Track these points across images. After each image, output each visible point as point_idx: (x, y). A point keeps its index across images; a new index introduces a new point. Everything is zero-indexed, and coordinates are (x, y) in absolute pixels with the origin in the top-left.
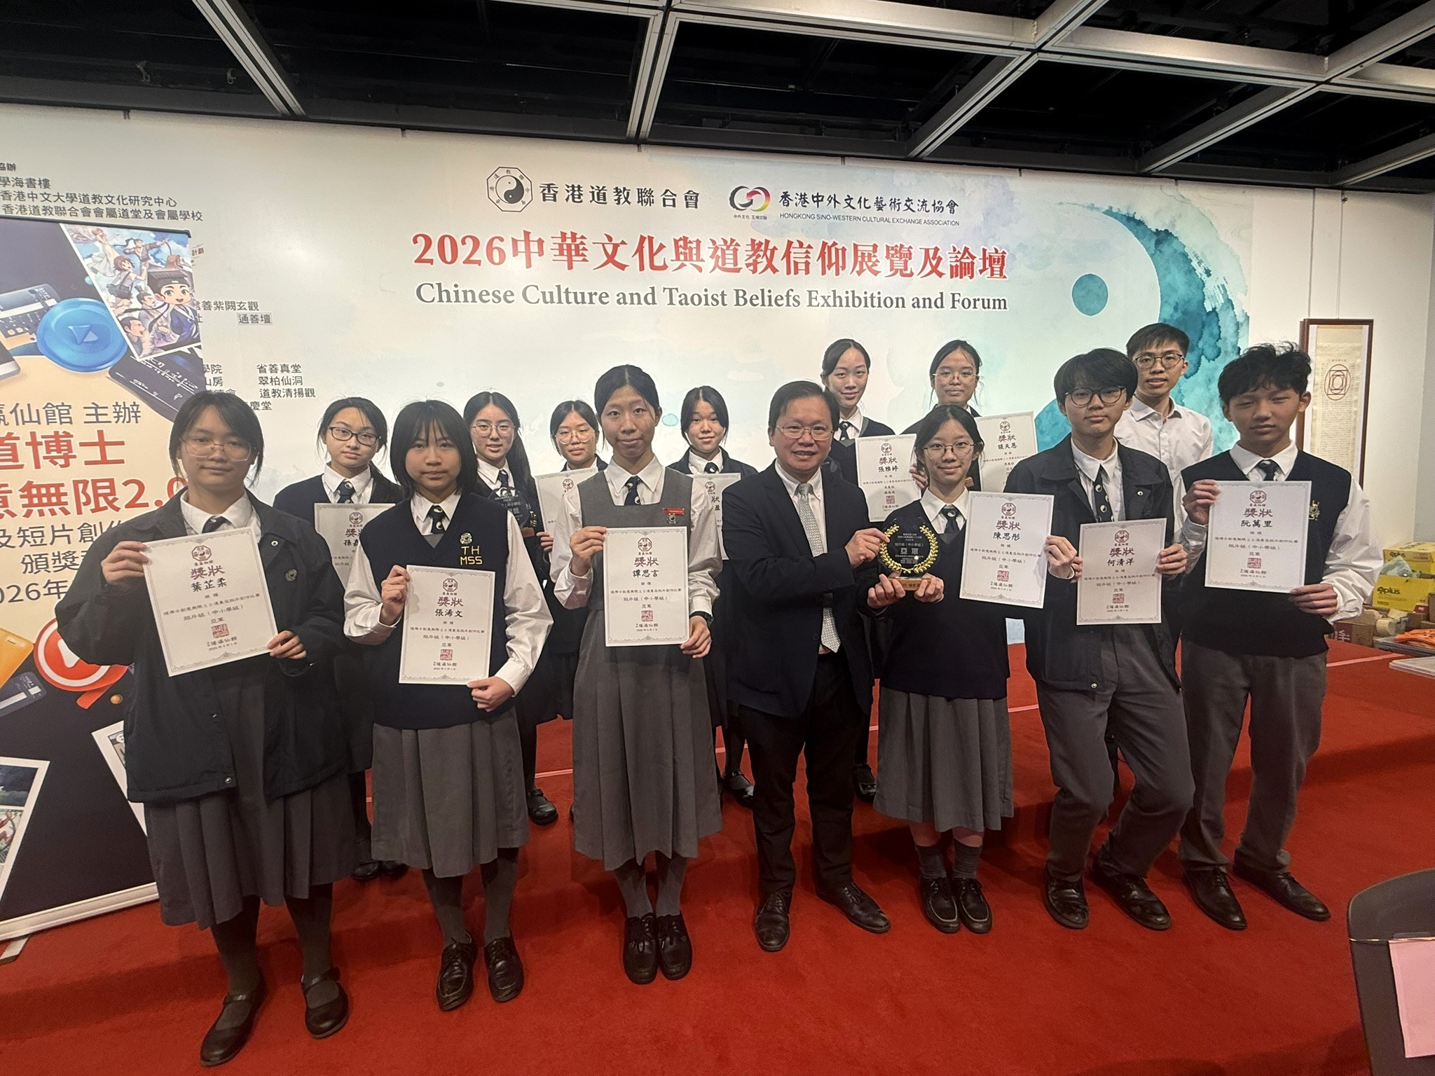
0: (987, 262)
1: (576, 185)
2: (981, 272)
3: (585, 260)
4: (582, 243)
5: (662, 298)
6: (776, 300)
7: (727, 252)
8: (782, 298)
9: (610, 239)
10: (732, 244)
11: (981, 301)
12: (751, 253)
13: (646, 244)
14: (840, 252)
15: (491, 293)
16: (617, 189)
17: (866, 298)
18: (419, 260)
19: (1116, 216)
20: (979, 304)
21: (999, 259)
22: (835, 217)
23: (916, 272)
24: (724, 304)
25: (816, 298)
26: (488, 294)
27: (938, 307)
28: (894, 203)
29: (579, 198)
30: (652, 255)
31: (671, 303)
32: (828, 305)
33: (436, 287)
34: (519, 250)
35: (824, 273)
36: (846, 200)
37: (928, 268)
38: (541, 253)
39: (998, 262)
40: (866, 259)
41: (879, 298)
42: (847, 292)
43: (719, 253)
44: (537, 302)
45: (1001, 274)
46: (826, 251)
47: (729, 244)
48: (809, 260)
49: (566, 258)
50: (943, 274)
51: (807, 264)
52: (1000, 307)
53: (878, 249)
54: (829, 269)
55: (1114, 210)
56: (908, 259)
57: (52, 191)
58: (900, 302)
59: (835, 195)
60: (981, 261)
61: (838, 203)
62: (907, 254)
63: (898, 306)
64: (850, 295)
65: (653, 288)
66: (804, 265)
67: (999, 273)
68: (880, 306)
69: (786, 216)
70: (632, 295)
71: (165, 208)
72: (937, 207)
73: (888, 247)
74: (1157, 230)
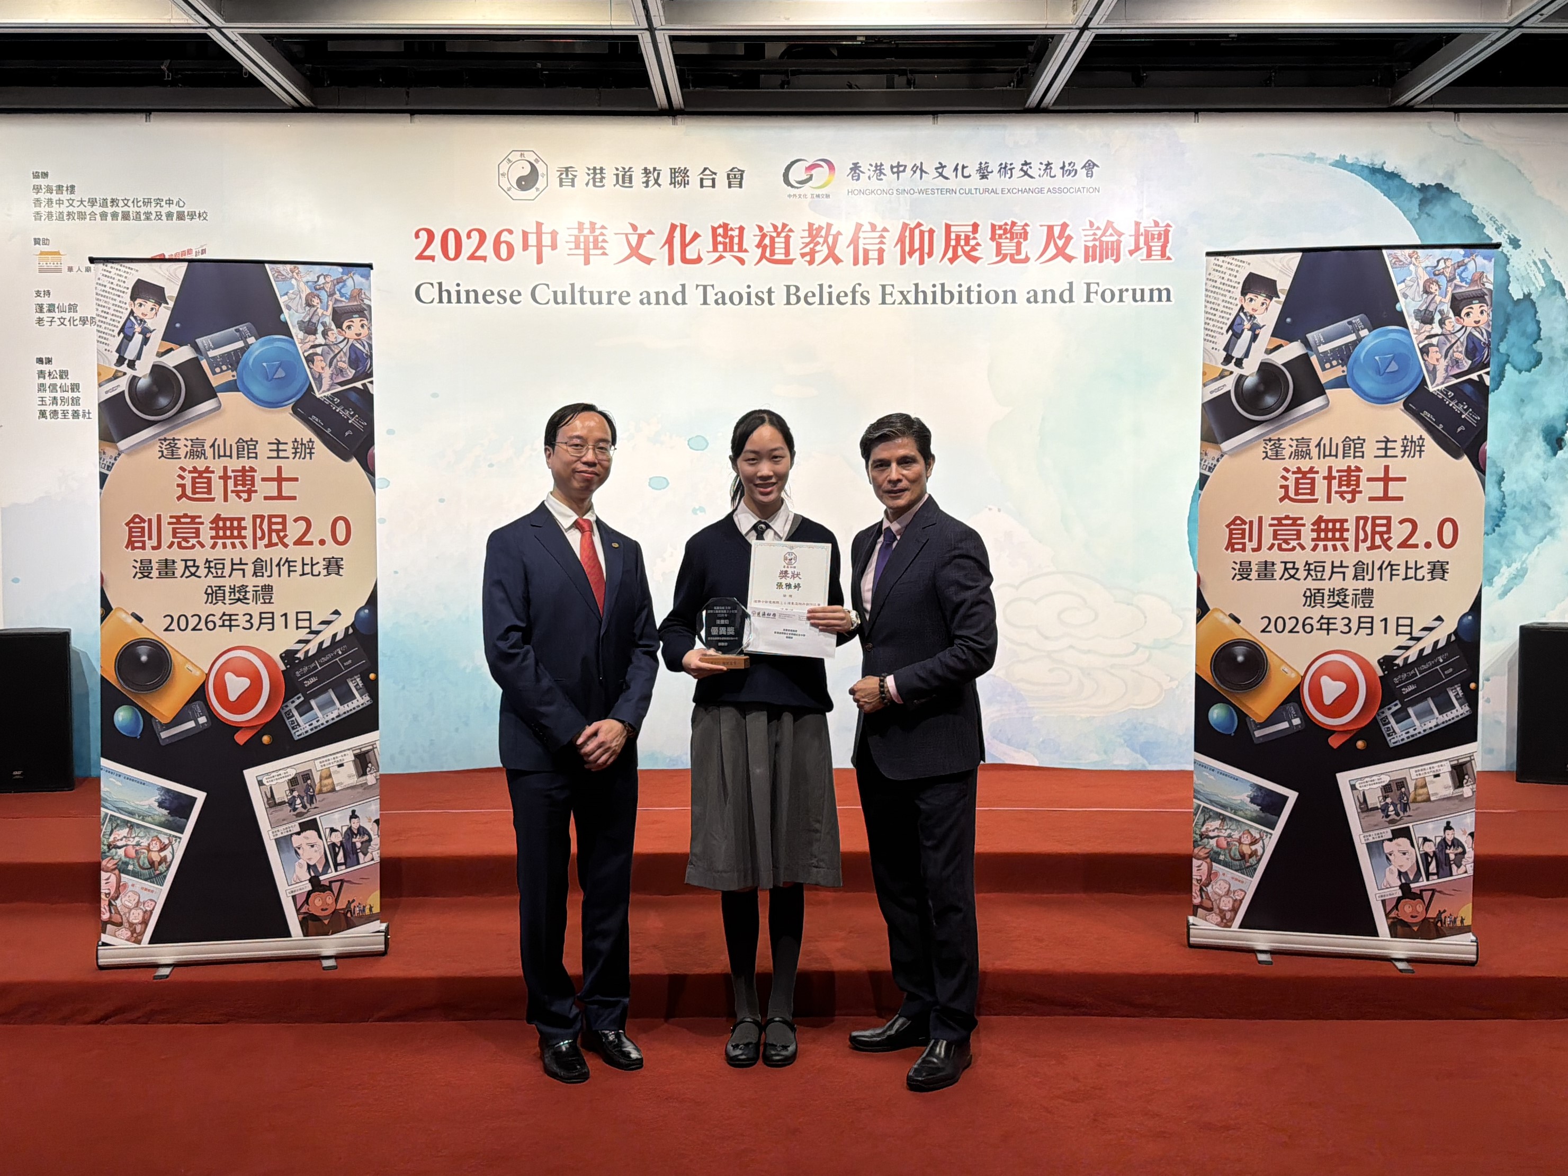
0: (1142, 239)
1: (598, 167)
2: (1131, 253)
3: (604, 254)
4: (602, 234)
5: (694, 296)
6: (838, 297)
7: (777, 240)
8: (846, 295)
9: (635, 228)
10: (783, 230)
11: (1131, 292)
12: (808, 240)
13: (677, 233)
14: (926, 235)
15: (496, 293)
16: (645, 169)
17: (960, 293)
18: (420, 257)
19: (1352, 168)
20: (1128, 296)
21: (1160, 235)
22: (921, 191)
23: (1033, 256)
24: (770, 303)
25: (891, 294)
26: (492, 294)
27: (1064, 302)
28: (1005, 169)
29: (601, 181)
30: (684, 246)
31: (705, 303)
32: (908, 303)
33: (436, 286)
34: (530, 243)
35: (903, 262)
36: (936, 169)
37: (1052, 251)
38: (554, 246)
39: (1159, 239)
40: (962, 243)
41: (979, 293)
42: (934, 286)
43: (767, 241)
44: (547, 303)
45: (1163, 255)
46: (907, 234)
47: (779, 230)
48: (883, 246)
49: (582, 252)
50: (1073, 258)
51: (881, 252)
52: (1160, 300)
53: (979, 228)
54: (911, 257)
55: (1349, 161)
56: (1022, 240)
57: (76, 197)
58: (1009, 297)
59: (921, 164)
60: (1133, 238)
61: (926, 173)
62: (1021, 234)
63: (1005, 301)
64: (938, 290)
65: (683, 286)
66: (876, 253)
67: (1159, 253)
68: (979, 302)
69: (856, 192)
70: (657, 294)
71: (174, 209)
72: (1068, 170)
73: (993, 226)
74: (1422, 185)
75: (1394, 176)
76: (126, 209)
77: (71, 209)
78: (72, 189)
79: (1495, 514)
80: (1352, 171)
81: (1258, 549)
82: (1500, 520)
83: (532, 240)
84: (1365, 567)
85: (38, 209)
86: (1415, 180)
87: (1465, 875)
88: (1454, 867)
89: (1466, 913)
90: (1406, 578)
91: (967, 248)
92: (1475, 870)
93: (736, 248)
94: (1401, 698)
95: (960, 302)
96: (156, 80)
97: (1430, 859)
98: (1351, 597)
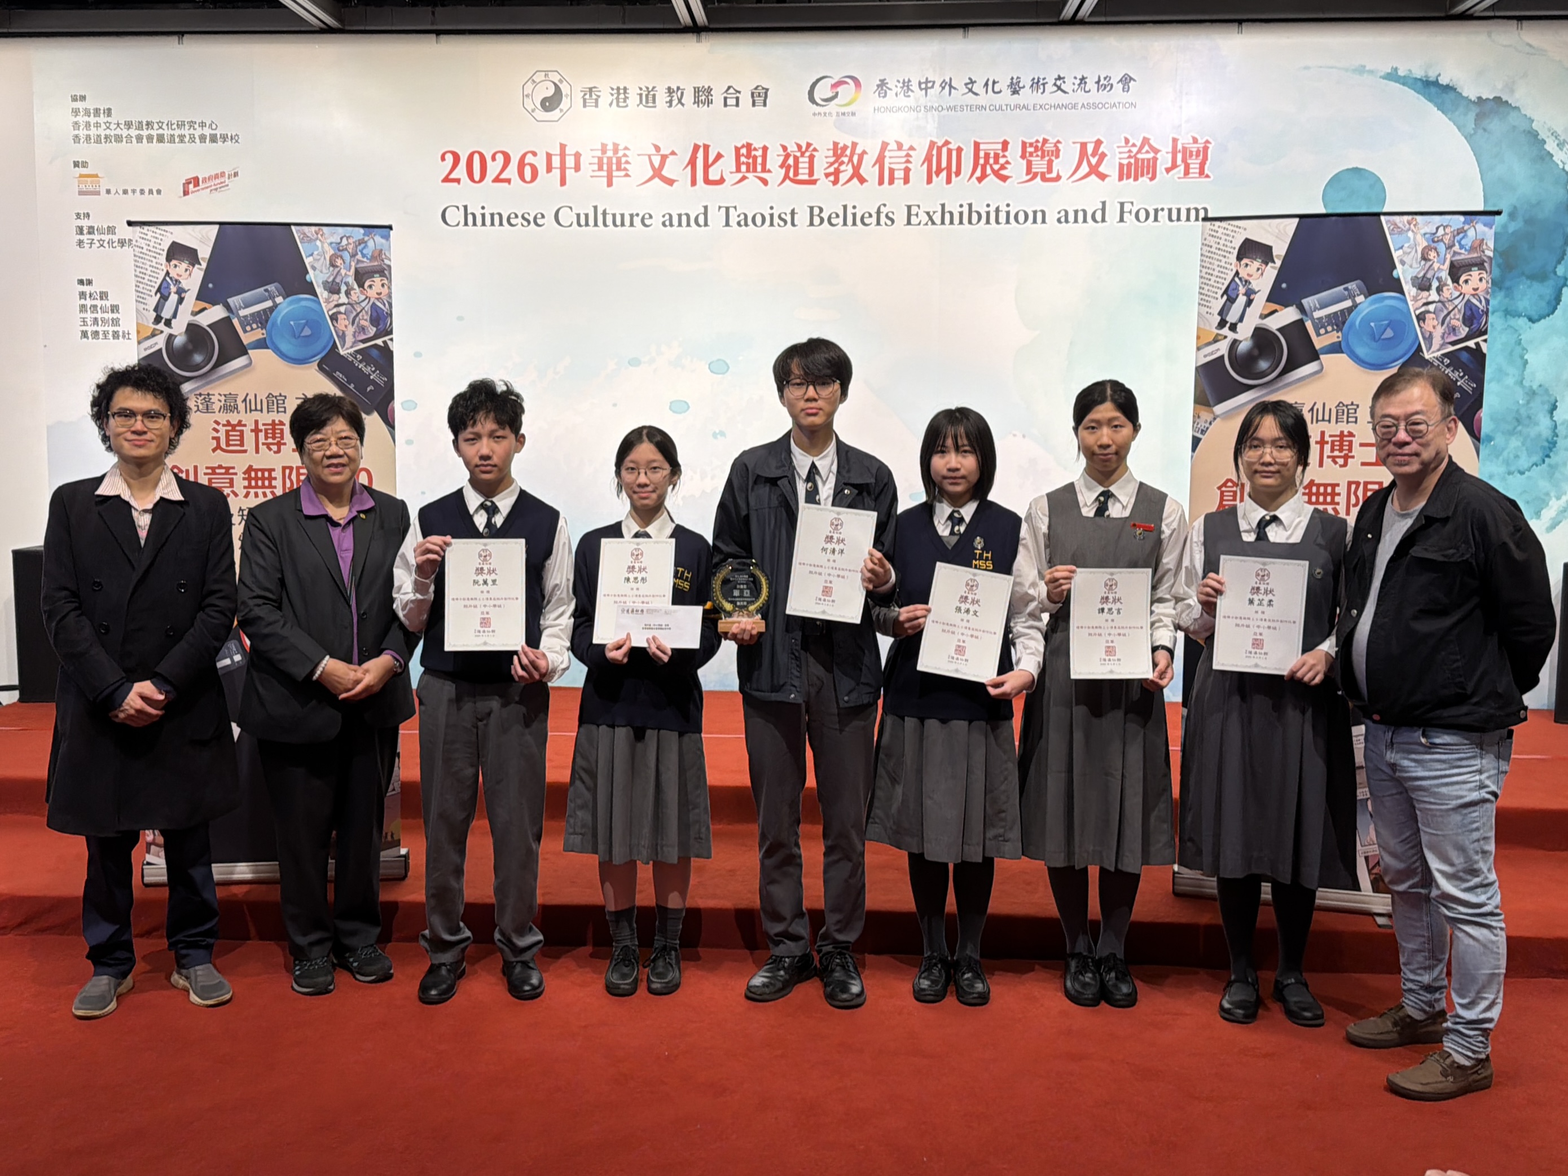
0: (1179, 156)
1: (622, 87)
2: (1168, 170)
3: (627, 175)
4: (625, 155)
5: (717, 218)
6: (862, 217)
7: (801, 160)
8: (871, 216)
9: (657, 148)
10: (808, 150)
11: (1166, 212)
12: (832, 160)
13: (700, 154)
14: (954, 153)
15: (520, 216)
16: (669, 88)
17: (988, 213)
18: (446, 180)
19: (1406, 81)
20: (1163, 216)
21: (1198, 152)
22: (949, 108)
23: (1065, 175)
24: (793, 224)
25: (917, 215)
26: (517, 216)
27: (1096, 221)
28: (1037, 84)
29: (625, 101)
30: (707, 167)
31: (727, 224)
32: (933, 223)
33: (462, 209)
34: (554, 165)
35: (929, 181)
36: (966, 84)
37: (1085, 169)
38: (577, 168)
39: (1198, 155)
40: (991, 161)
41: (1008, 213)
42: (961, 206)
43: (791, 161)
44: (571, 225)
45: (1202, 172)
46: (935, 152)
47: (804, 149)
48: (909, 165)
49: (605, 173)
50: (1107, 176)
51: (907, 171)
52: (1197, 219)
53: (1009, 147)
55: (1401, 73)
56: (1053, 158)
57: (113, 120)
58: (1039, 217)
59: (951, 79)
60: (1170, 156)
61: (955, 88)
62: (1052, 151)
63: (1035, 221)
64: (965, 210)
65: (706, 208)
66: (902, 172)
67: (1197, 171)
68: (1008, 222)
69: (883, 109)
70: (680, 215)
71: (207, 132)
72: (1103, 85)
73: (1024, 144)
74: (1480, 98)
75: (1449, 88)
76: (161, 131)
77: (108, 132)
78: (109, 112)
79: (1546, 444)
80: (1404, 84)
82: (1551, 450)
83: (556, 162)
85: (76, 132)
86: (1471, 91)
91: (996, 167)
93: (759, 168)
95: (988, 222)
96: (189, 3)
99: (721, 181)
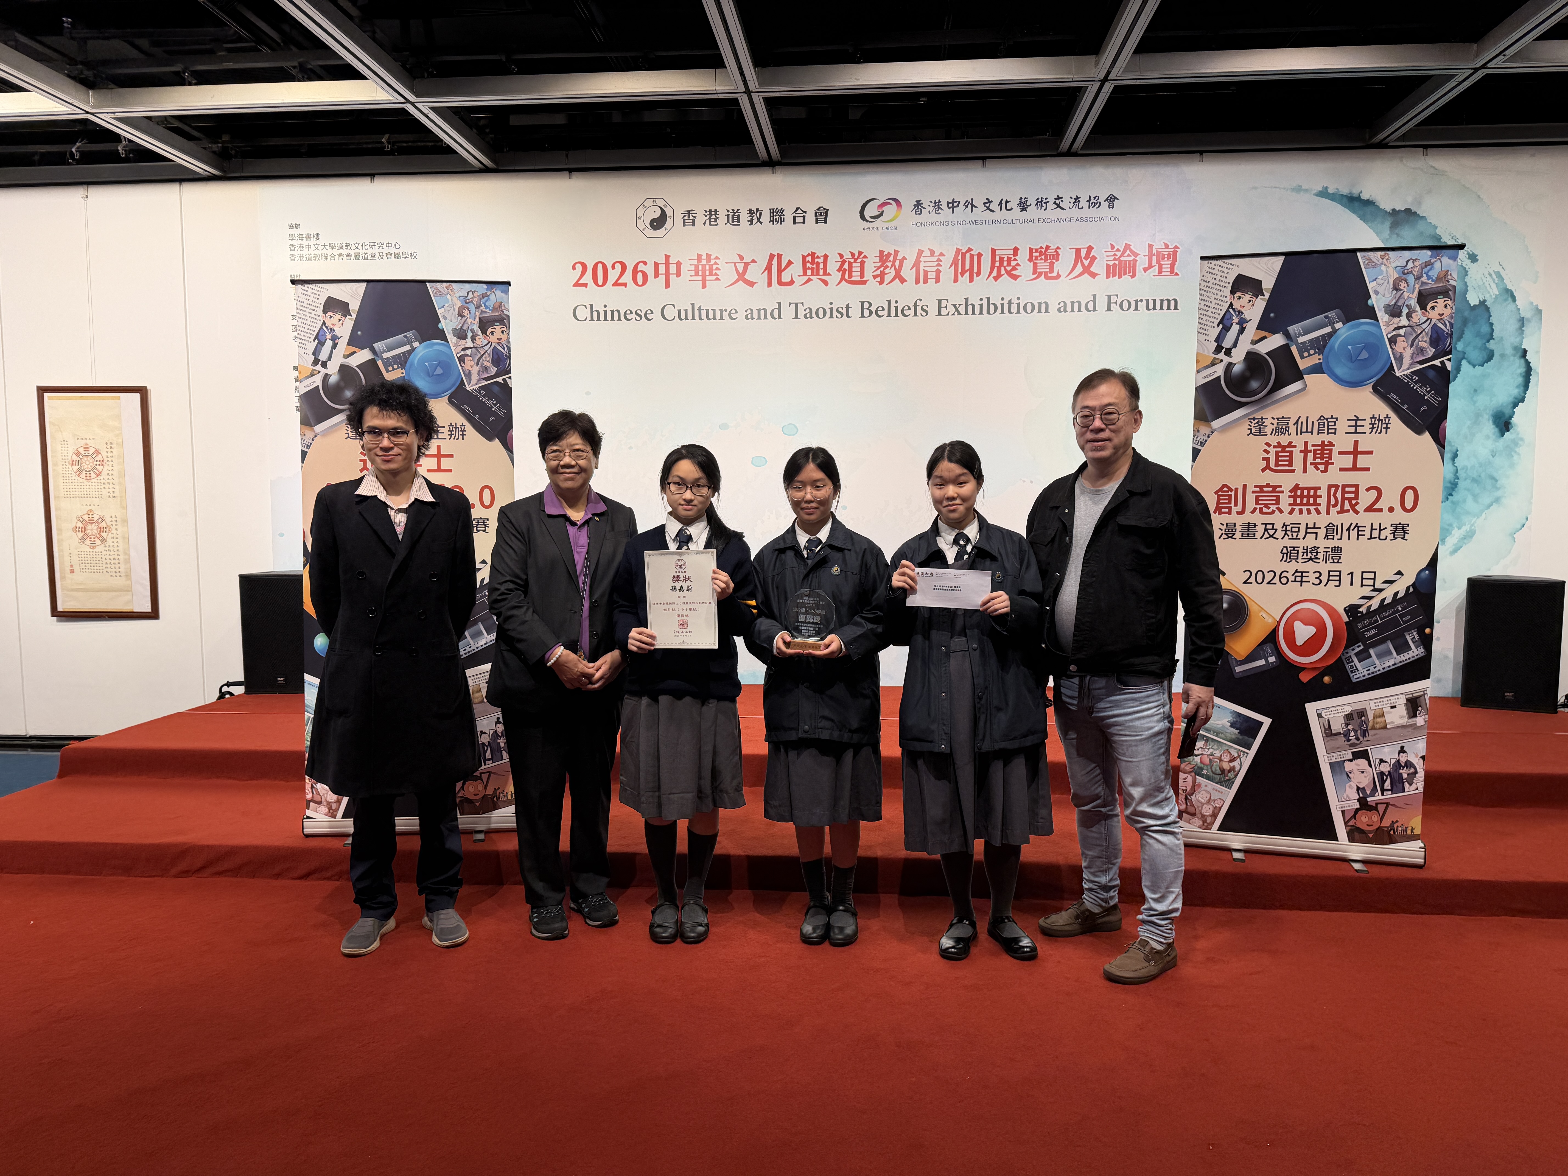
0: (1154, 258)
1: (713, 210)
2: (1145, 270)
3: (718, 279)
4: (716, 263)
5: (788, 312)
6: (903, 310)
7: (854, 265)
8: (909, 309)
9: (741, 258)
10: (859, 257)
11: (1144, 302)
12: (879, 264)
13: (775, 261)
14: (976, 258)
15: (634, 312)
16: (750, 210)
17: (1003, 305)
18: (577, 284)
19: (1334, 197)
20: (1142, 306)
21: (1169, 255)
22: (971, 223)
23: (1063, 274)
24: (848, 316)
25: (946, 307)
26: (631, 312)
27: (1088, 310)
28: (1041, 203)
29: (716, 221)
30: (780, 271)
31: (796, 317)
32: (959, 314)
33: (589, 307)
34: (660, 272)
35: (956, 280)
36: (984, 203)
37: (1079, 269)
38: (678, 274)
39: (1169, 258)
40: (1005, 264)
41: (1018, 304)
42: (981, 300)
43: (846, 266)
44: (673, 319)
45: (1172, 271)
46: (960, 257)
47: (856, 257)
48: (940, 268)
49: (700, 278)
50: (1097, 275)
51: (938, 272)
52: (1169, 308)
53: (1019, 252)
54: (962, 276)
55: (1331, 191)
56: (1054, 261)
57: (321, 242)
58: (1043, 307)
59: (972, 199)
60: (1147, 258)
61: (976, 207)
62: (1053, 255)
63: (1040, 311)
64: (985, 302)
65: (779, 304)
66: (934, 273)
67: (1169, 270)
68: (1018, 312)
69: (918, 224)
70: (759, 310)
71: (392, 250)
72: (1093, 203)
73: (1031, 250)
74: (1394, 210)
75: (1369, 203)
76: (357, 251)
77: (317, 252)
78: (317, 236)
79: (1449, 485)
80: (1332, 200)
81: (1243, 512)
82: (1453, 489)
83: (662, 270)
84: (1335, 528)
85: (293, 252)
86: (1387, 204)
87: (1417, 791)
88: (1406, 785)
89: (1416, 823)
90: (1371, 538)
92: (1425, 788)
93: (821, 272)
94: (1364, 640)
95: (1002, 312)
96: (379, 151)
97: (1385, 777)
98: (1322, 553)
99: (792, 282)
